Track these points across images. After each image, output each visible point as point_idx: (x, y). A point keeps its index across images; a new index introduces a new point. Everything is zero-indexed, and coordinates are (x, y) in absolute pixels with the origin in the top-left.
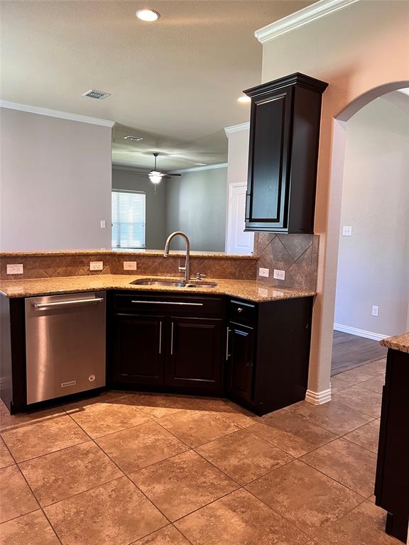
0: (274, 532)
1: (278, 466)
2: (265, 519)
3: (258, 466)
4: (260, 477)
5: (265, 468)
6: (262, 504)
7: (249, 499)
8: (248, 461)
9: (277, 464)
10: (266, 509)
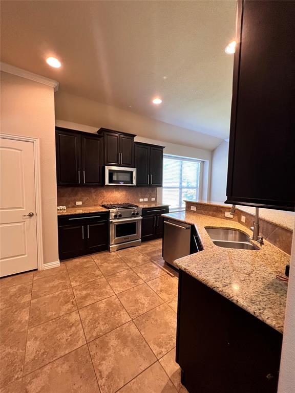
0: (43, 353)
1: (98, 377)
2: (55, 351)
3: (103, 359)
4: (92, 357)
5: (100, 364)
6: (67, 352)
7: (75, 345)
8: (111, 352)
9: (101, 376)
10: (62, 354)
